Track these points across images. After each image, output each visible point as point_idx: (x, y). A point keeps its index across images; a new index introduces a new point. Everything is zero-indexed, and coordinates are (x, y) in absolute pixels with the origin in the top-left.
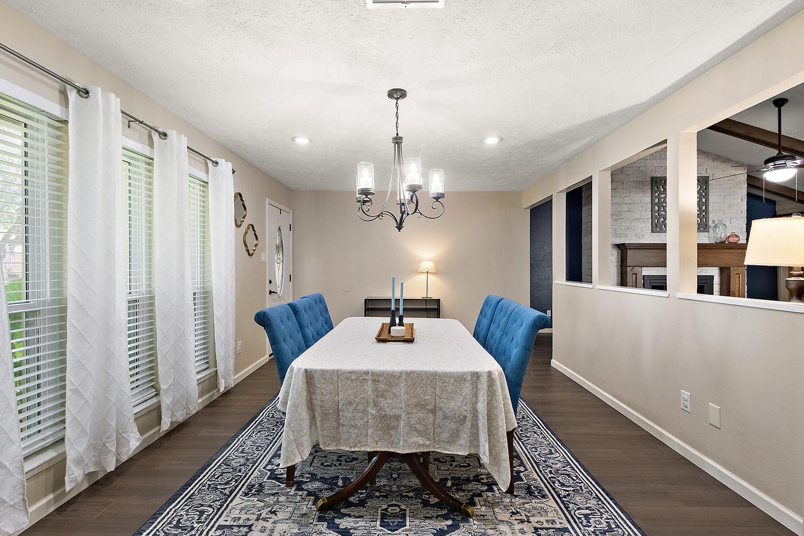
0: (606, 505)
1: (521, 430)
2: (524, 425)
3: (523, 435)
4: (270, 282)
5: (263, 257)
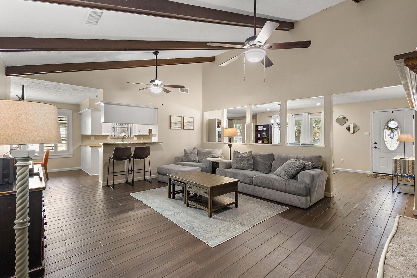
4: (376, 143)
5: (366, 133)
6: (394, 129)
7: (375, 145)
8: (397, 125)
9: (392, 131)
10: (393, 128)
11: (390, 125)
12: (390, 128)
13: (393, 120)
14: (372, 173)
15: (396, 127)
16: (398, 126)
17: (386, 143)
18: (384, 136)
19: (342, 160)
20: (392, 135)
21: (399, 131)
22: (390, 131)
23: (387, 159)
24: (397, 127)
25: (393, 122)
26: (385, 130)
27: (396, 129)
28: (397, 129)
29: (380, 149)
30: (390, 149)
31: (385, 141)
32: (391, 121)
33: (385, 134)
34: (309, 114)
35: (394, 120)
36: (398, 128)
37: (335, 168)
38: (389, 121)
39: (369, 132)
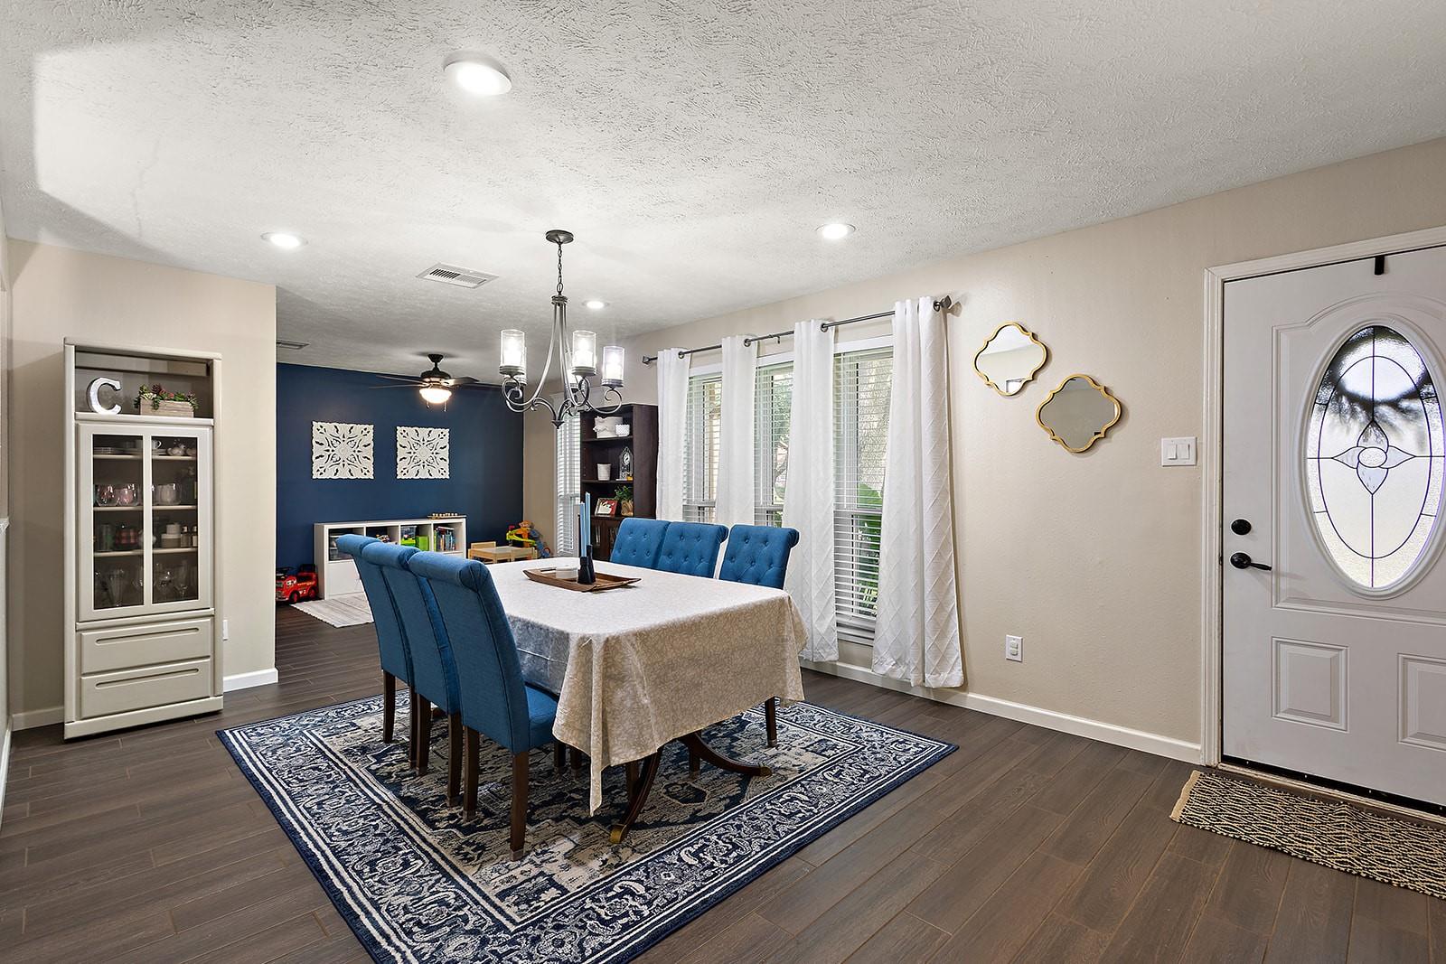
0: (283, 788)
1: (376, 827)
2: (371, 843)
3: (372, 818)
4: (1242, 527)
5: (1171, 448)
6: (1394, 404)
7: (1237, 544)
8: (1417, 373)
9: (1373, 422)
10: (1378, 397)
11: (1356, 378)
12: (1353, 398)
13: (1379, 332)
14: (1214, 760)
15: (1408, 386)
16: (1426, 379)
17: (1321, 520)
18: (1311, 465)
19: (1013, 640)
20: (1372, 457)
21: (1436, 420)
22: (1356, 427)
23: (1334, 661)
24: (1414, 394)
25: (1384, 346)
26: (1316, 417)
27: (1404, 404)
28: (1416, 404)
29: (1278, 574)
30: (1357, 572)
31: (1317, 504)
32: (1362, 340)
33: (1312, 452)
34: (831, 331)
35: (1398, 337)
36: (1428, 396)
37: (971, 695)
38: (1348, 346)
39: (1190, 440)
